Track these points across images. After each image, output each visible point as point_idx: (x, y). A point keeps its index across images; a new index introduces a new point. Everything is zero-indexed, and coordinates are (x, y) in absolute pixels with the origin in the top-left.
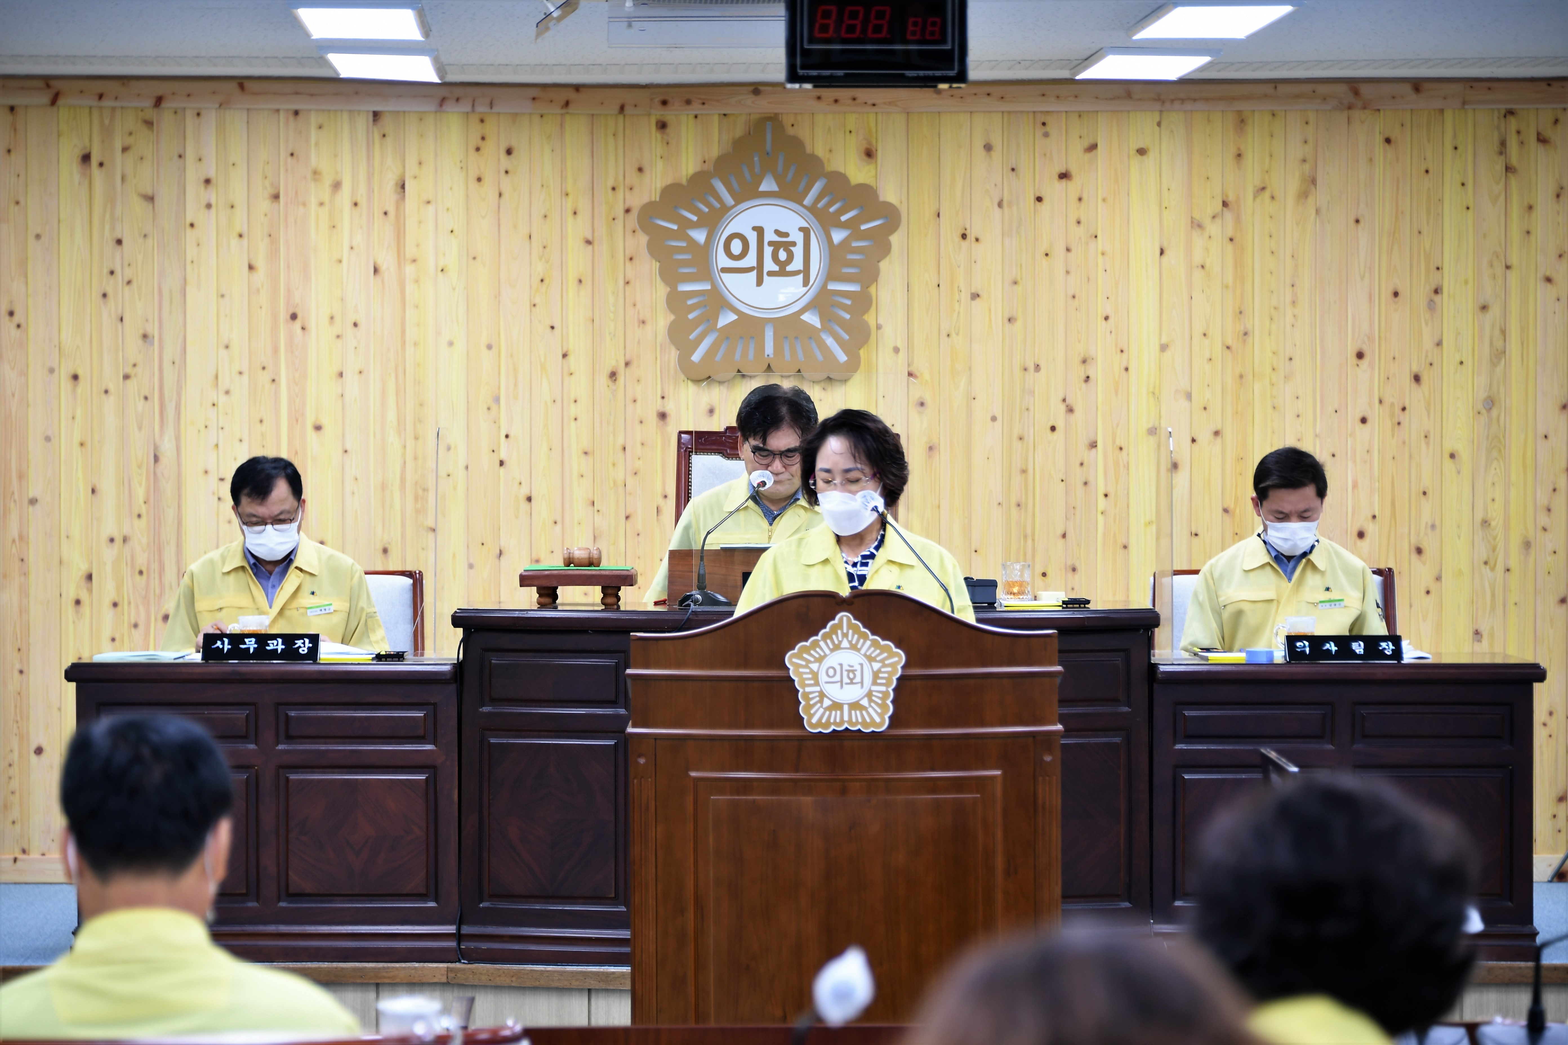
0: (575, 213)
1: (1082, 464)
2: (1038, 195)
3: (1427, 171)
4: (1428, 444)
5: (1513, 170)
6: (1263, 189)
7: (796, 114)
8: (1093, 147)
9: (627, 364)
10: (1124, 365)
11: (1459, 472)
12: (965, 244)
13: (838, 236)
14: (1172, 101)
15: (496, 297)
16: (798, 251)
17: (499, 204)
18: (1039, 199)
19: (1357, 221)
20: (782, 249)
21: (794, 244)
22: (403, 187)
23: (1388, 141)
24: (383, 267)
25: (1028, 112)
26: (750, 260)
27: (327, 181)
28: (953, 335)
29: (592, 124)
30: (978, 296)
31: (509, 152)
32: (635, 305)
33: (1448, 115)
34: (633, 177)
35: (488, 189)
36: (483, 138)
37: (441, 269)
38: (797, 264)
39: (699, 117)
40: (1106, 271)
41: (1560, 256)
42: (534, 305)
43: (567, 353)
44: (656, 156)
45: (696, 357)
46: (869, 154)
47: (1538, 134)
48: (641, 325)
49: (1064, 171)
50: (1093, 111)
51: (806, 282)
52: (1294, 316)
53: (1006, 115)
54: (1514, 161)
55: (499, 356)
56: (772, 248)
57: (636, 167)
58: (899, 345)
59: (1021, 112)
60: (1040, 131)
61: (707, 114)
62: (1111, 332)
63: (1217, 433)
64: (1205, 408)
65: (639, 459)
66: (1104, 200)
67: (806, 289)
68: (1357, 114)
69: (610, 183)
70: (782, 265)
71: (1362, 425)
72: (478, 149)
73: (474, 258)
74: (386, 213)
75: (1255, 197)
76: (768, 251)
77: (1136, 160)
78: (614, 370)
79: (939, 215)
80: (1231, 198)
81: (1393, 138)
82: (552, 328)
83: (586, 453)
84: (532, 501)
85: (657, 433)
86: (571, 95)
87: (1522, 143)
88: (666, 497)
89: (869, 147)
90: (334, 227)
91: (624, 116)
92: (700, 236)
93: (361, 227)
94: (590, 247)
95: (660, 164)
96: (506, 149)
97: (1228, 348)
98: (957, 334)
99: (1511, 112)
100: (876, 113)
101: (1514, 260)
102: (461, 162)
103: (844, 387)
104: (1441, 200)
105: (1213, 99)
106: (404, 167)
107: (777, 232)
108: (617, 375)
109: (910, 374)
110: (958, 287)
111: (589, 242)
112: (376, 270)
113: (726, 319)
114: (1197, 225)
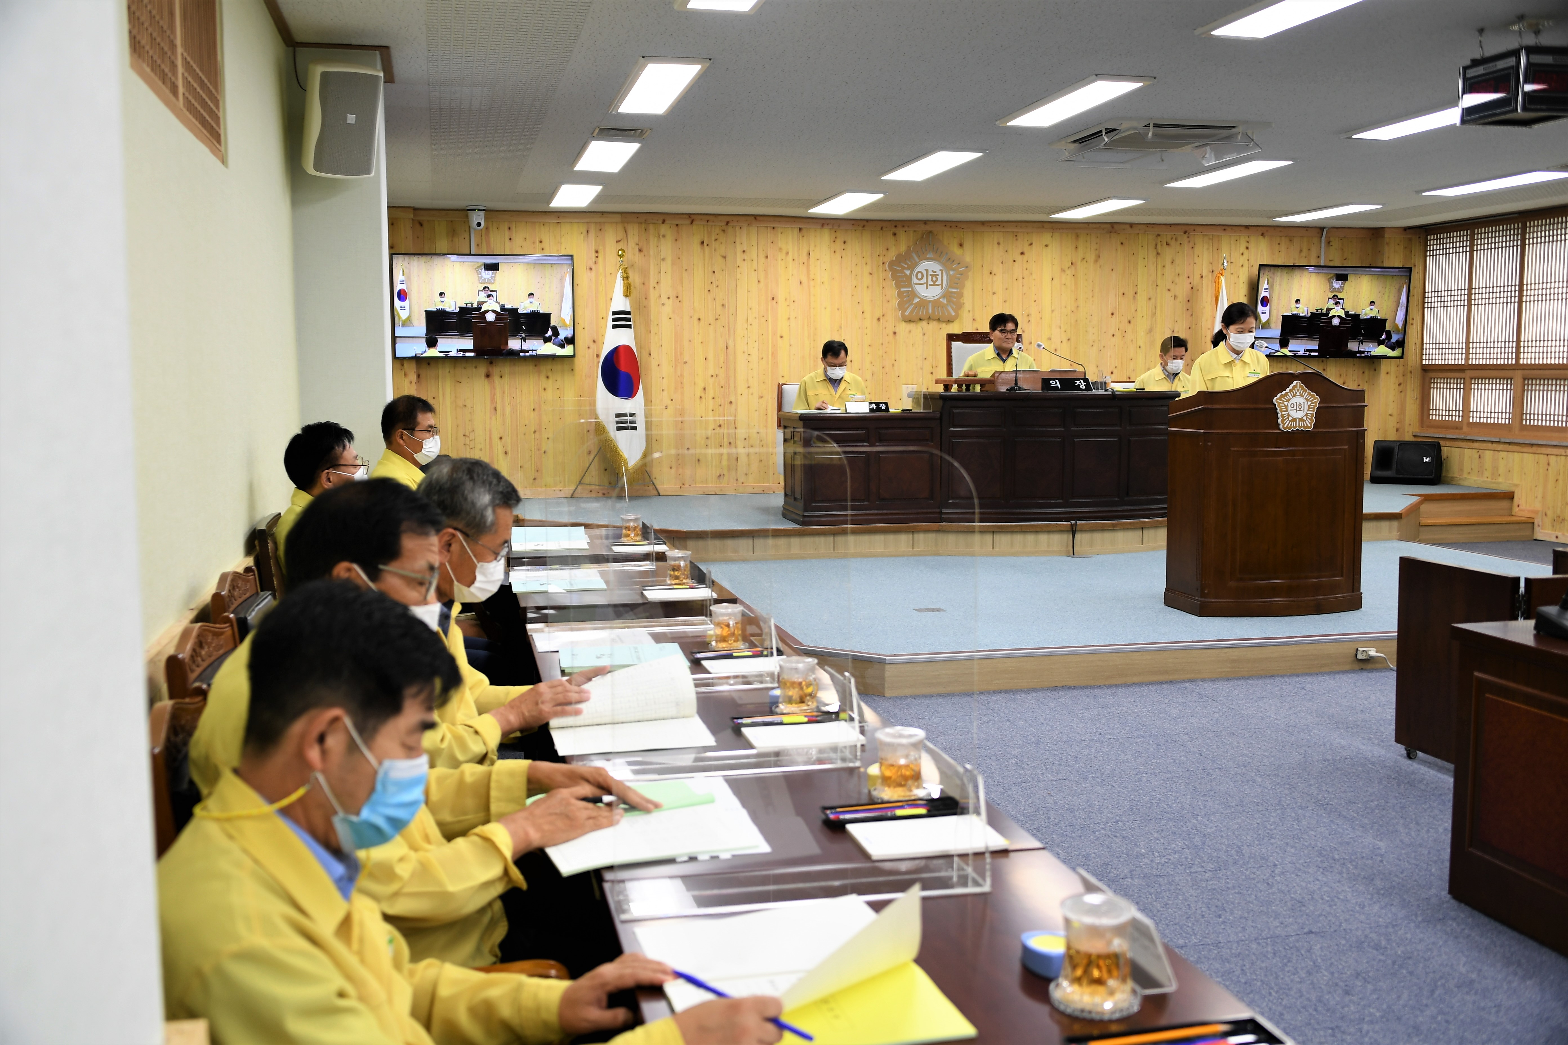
0: (866, 264)
2: (1014, 260)
3: (1133, 254)
7: (938, 231)
8: (1031, 244)
9: (883, 316)
12: (991, 276)
13: (951, 273)
14: (1057, 229)
15: (840, 292)
16: (939, 278)
17: (841, 260)
19: (1112, 270)
20: (934, 277)
21: (938, 275)
22: (809, 254)
23: (1122, 244)
24: (803, 282)
25: (1011, 232)
26: (924, 281)
27: (784, 252)
29: (872, 233)
30: (995, 293)
31: (844, 243)
32: (886, 296)
33: (1140, 236)
34: (885, 252)
35: (838, 255)
36: (836, 238)
37: (822, 283)
38: (939, 282)
39: (907, 231)
40: (1035, 285)
42: (853, 295)
43: (864, 312)
44: (893, 245)
45: (907, 313)
46: (961, 245)
47: (1167, 243)
48: (888, 302)
49: (1022, 252)
50: (1031, 232)
51: (942, 288)
53: (1004, 233)
54: (1159, 251)
55: (841, 313)
57: (886, 248)
58: (970, 310)
59: (1009, 232)
60: (1015, 238)
61: (909, 231)
62: (1036, 306)
63: (1069, 340)
64: (1065, 331)
65: (887, 348)
66: (1034, 262)
67: (942, 290)
68: (1112, 234)
69: (878, 254)
70: (934, 282)
72: (834, 241)
73: (833, 279)
74: (804, 263)
76: (930, 277)
77: (1045, 248)
78: (879, 318)
79: (983, 266)
80: (1074, 262)
82: (859, 303)
83: (869, 346)
85: (893, 339)
86: (865, 223)
87: (1162, 245)
88: (896, 361)
89: (961, 243)
90: (786, 268)
91: (882, 231)
92: (908, 272)
93: (796, 268)
94: (871, 276)
95: (894, 247)
96: (844, 241)
98: (989, 306)
99: (1158, 235)
100: (963, 231)
101: (1159, 284)
102: (829, 245)
103: (956, 324)
104: (1137, 264)
106: (810, 247)
107: (933, 271)
109: (973, 320)
110: (989, 291)
111: (871, 274)
112: (800, 283)
113: (916, 300)
114: (1063, 271)
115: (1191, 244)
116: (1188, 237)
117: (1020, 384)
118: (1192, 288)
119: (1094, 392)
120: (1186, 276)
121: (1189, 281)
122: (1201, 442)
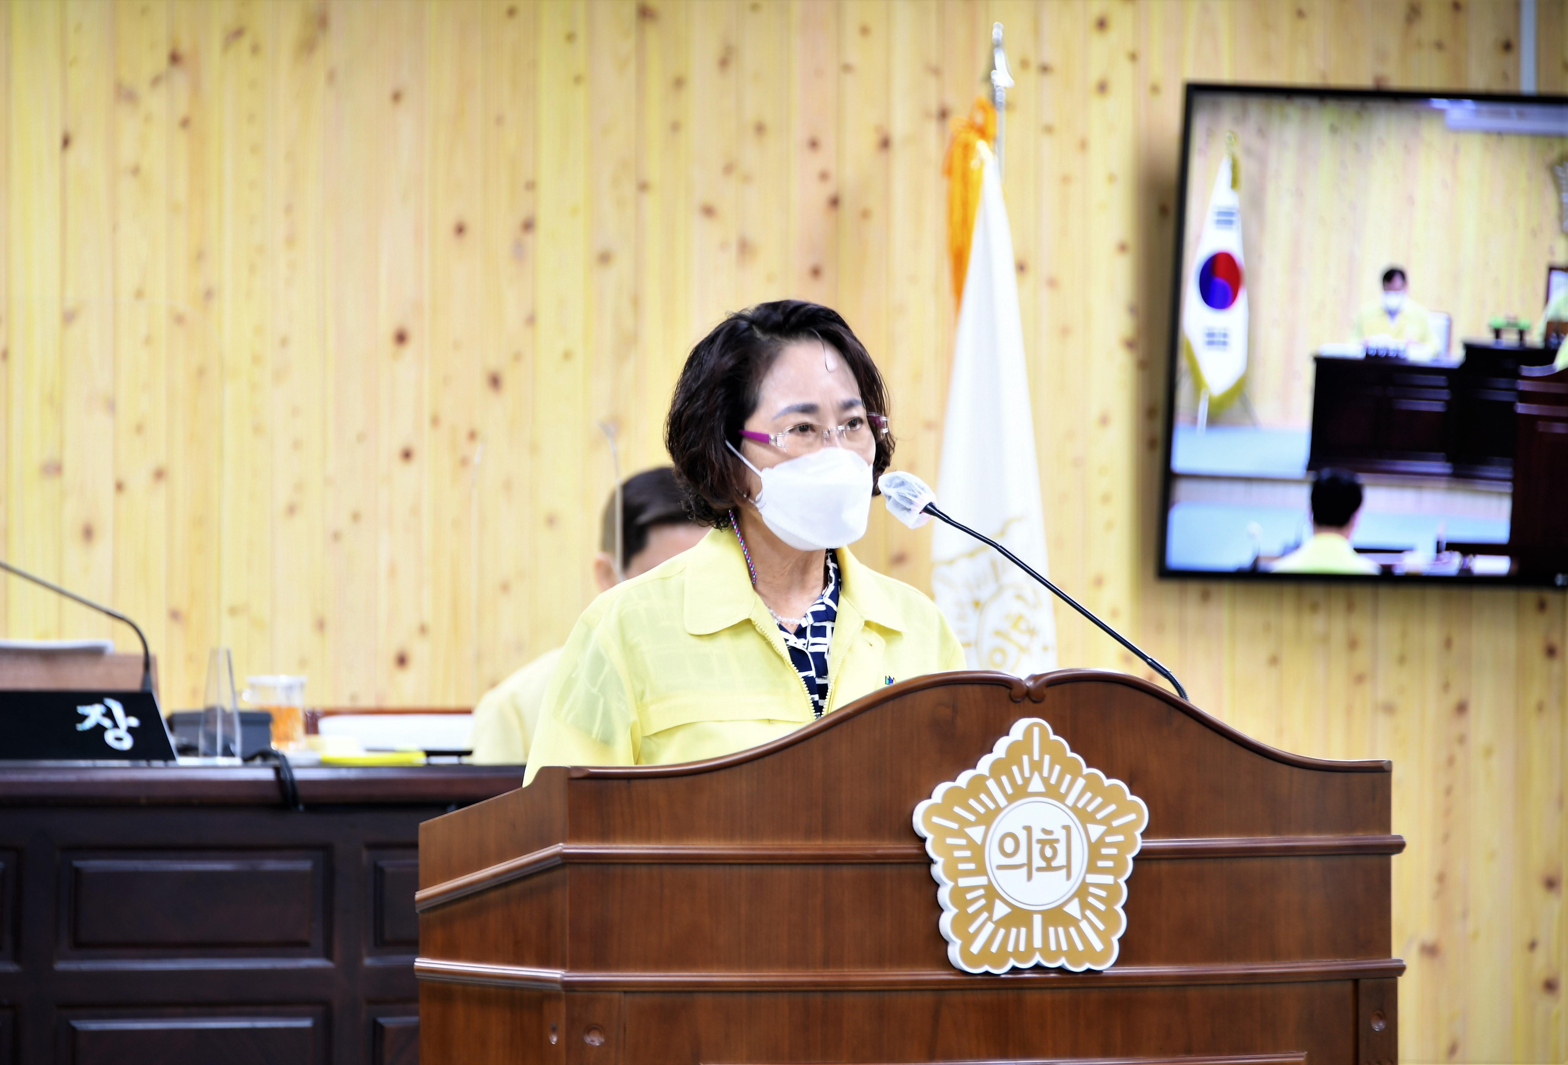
3: (511, 12)
4: (510, 499)
5: (652, 15)
6: (240, 32)
11: (562, 551)
19: (397, 97)
41: (727, 170)
52: (291, 264)
63: (159, 474)
64: (139, 429)
71: (403, 464)
75: (225, 48)
97: (179, 319)
118: (834, 202)
119: (187, 769)
120: (799, 135)
121: (817, 162)
122: (554, 1030)
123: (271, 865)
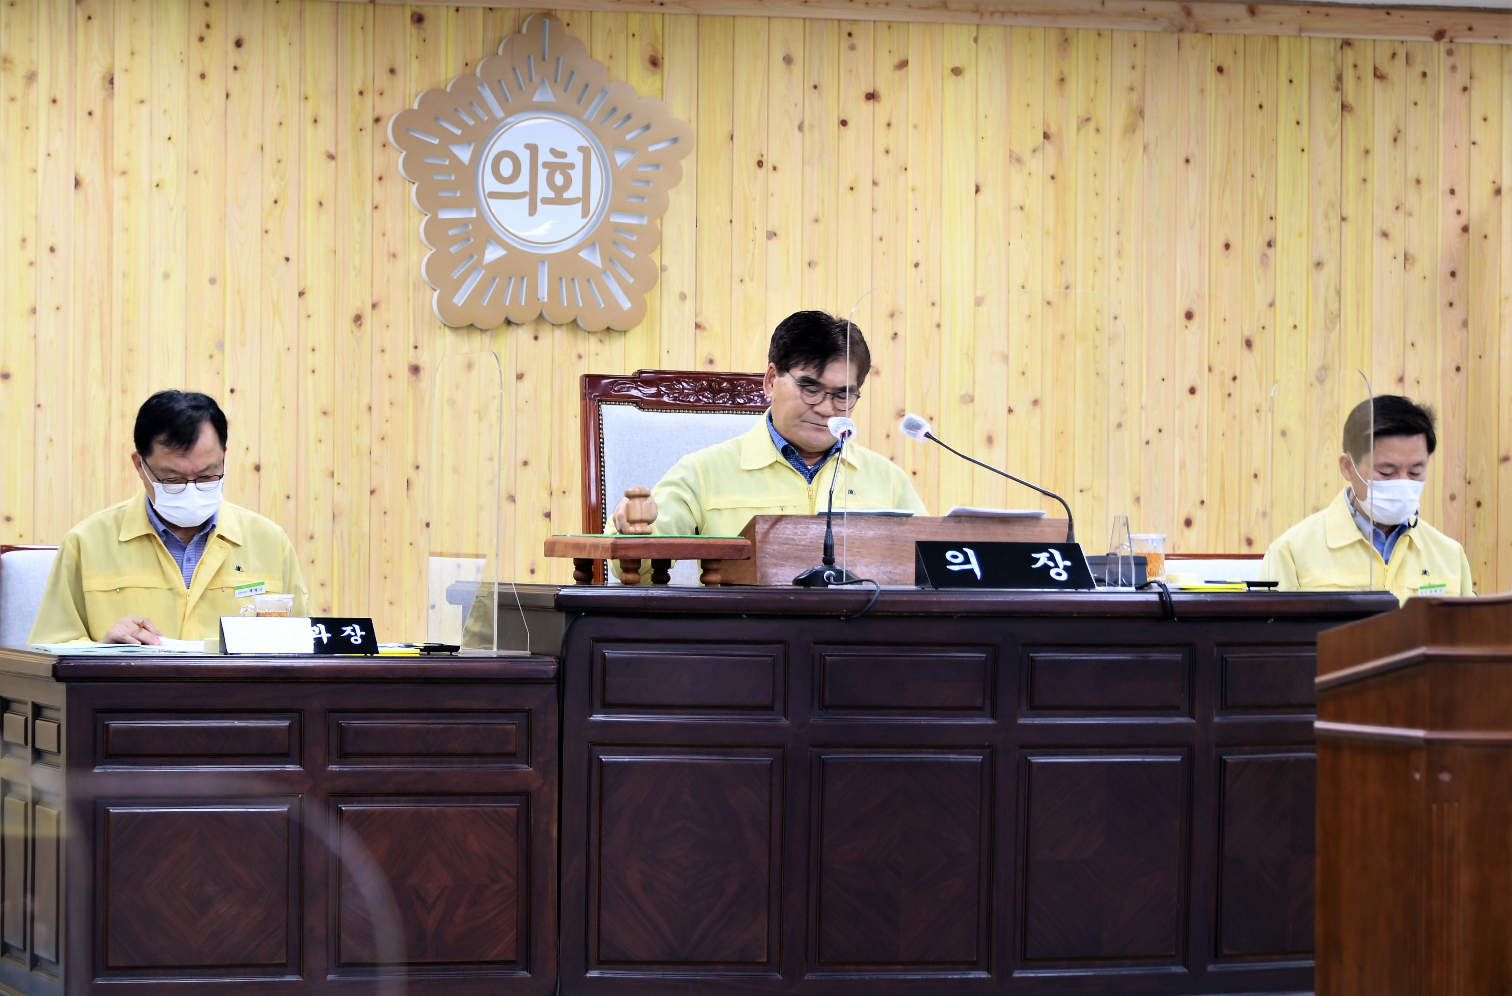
0: (315, 121)
1: (888, 436)
2: (842, 117)
3: (1261, 107)
4: (1259, 419)
5: (1349, 109)
6: (1088, 119)
7: (572, 11)
8: (903, 64)
9: (374, 306)
10: (936, 320)
11: (1290, 453)
12: (761, 172)
13: (621, 159)
14: (992, 13)
15: (221, 220)
16: (577, 175)
17: (226, 107)
18: (844, 123)
19: (1187, 161)
20: (558, 172)
21: (572, 166)
22: (111, 82)
23: (1220, 70)
24: (86, 180)
25: (832, 20)
26: (522, 184)
27: (20, 71)
28: (747, 280)
29: (337, 13)
30: (775, 234)
31: (238, 44)
32: (384, 235)
33: (1283, 42)
34: (383, 79)
35: (214, 87)
36: (208, 26)
37: (156, 184)
38: (575, 191)
39: (461, 10)
40: (916, 209)
41: (1397, 208)
42: (266, 232)
43: (304, 291)
44: (411, 55)
45: (460, 299)
46: (655, 62)
47: (1375, 69)
48: (392, 259)
49: (871, 91)
50: (904, 22)
51: (585, 213)
52: (1120, 268)
53: (808, 22)
54: (1350, 99)
55: (224, 293)
56: (547, 170)
57: (388, 68)
58: (686, 291)
59: (825, 19)
60: (845, 42)
61: (470, 7)
62: (921, 282)
63: (1035, 402)
64: (1023, 373)
65: (387, 421)
66: (915, 126)
67: (586, 220)
68: (1188, 38)
69: (357, 87)
70: (559, 191)
71: (1190, 396)
72: (201, 39)
73: (196, 172)
74: (90, 114)
75: (1078, 129)
76: (542, 173)
77: (951, 80)
78: (359, 313)
79: (732, 138)
80: (1053, 130)
81: (1225, 67)
82: (287, 259)
83: (325, 413)
84: (262, 470)
85: (408, 391)
87: (1359, 78)
88: (417, 467)
89: (654, 54)
90: (27, 128)
91: (374, 5)
92: (464, 154)
93: (61, 130)
94: (333, 163)
95: (415, 65)
96: (236, 40)
97: (1049, 303)
98: (752, 280)
99: (1347, 43)
100: (663, 14)
101: (1349, 212)
102: (181, 53)
103: (623, 338)
104: (1275, 140)
105: (1036, 13)
106: (113, 57)
107: (553, 152)
108: (363, 319)
109: (698, 326)
110: (753, 223)
111: (331, 157)
112: (77, 183)
113: (493, 254)
114: (1015, 159)
115: (1461, 78)
116: (1450, 53)
117: (842, 561)
118: (1465, 229)
119: (1101, 594)
120: (1443, 186)
121: (1454, 203)
122: (1417, 770)
123: (1156, 656)
